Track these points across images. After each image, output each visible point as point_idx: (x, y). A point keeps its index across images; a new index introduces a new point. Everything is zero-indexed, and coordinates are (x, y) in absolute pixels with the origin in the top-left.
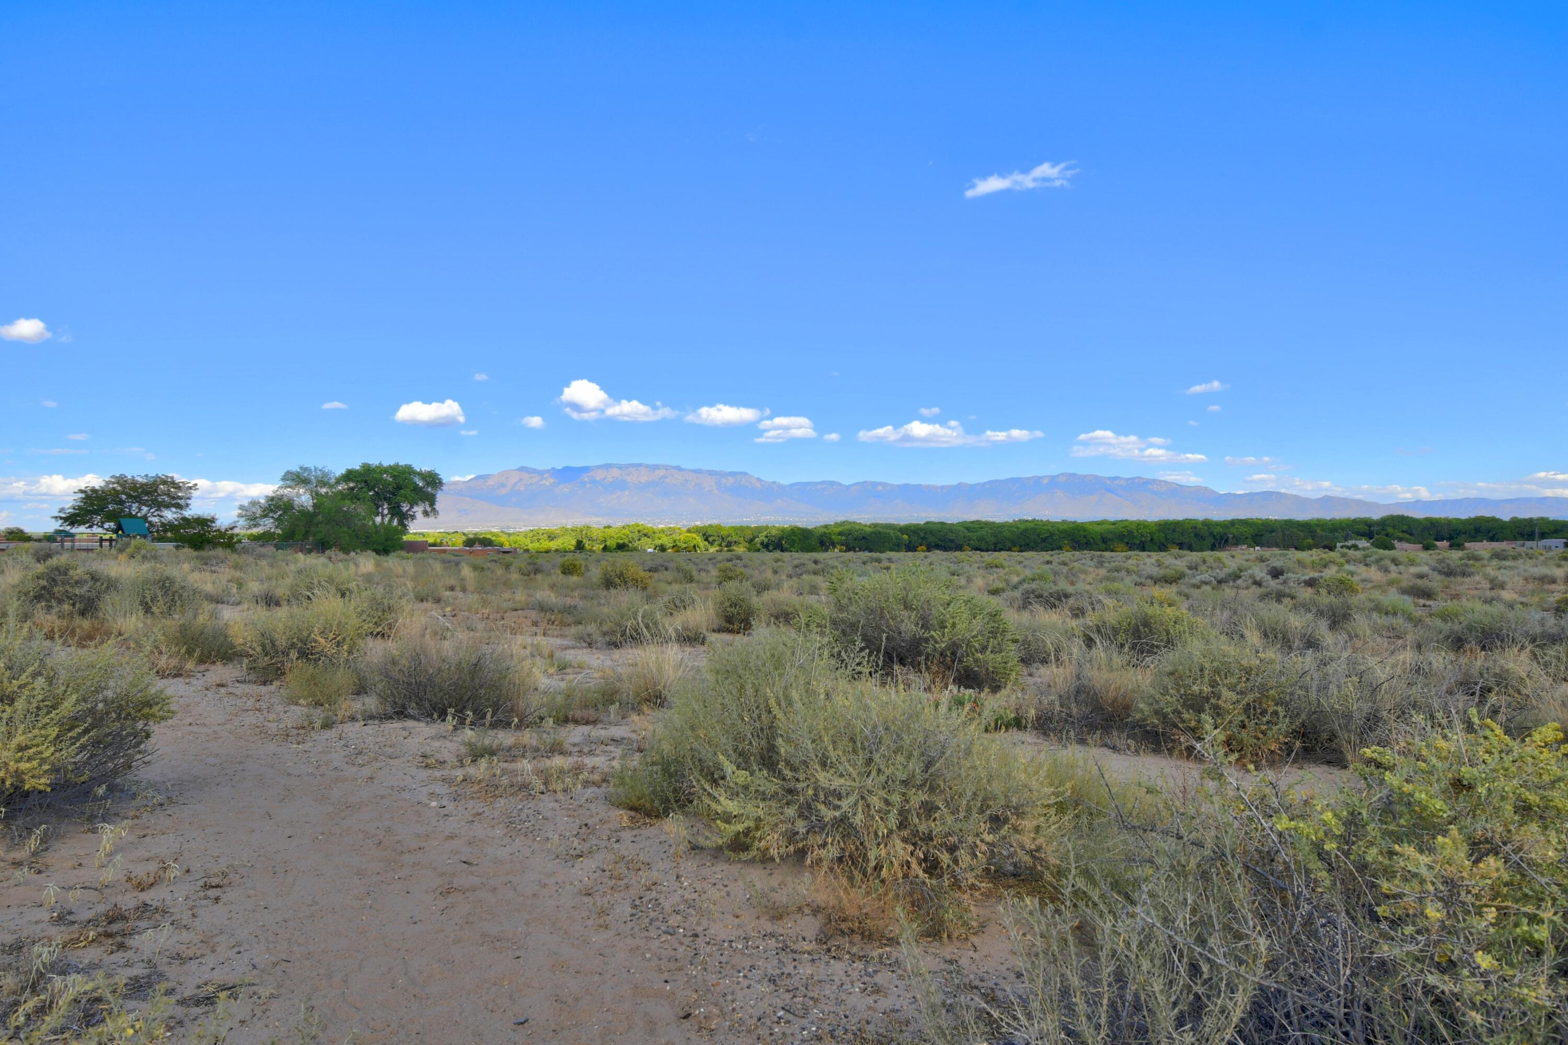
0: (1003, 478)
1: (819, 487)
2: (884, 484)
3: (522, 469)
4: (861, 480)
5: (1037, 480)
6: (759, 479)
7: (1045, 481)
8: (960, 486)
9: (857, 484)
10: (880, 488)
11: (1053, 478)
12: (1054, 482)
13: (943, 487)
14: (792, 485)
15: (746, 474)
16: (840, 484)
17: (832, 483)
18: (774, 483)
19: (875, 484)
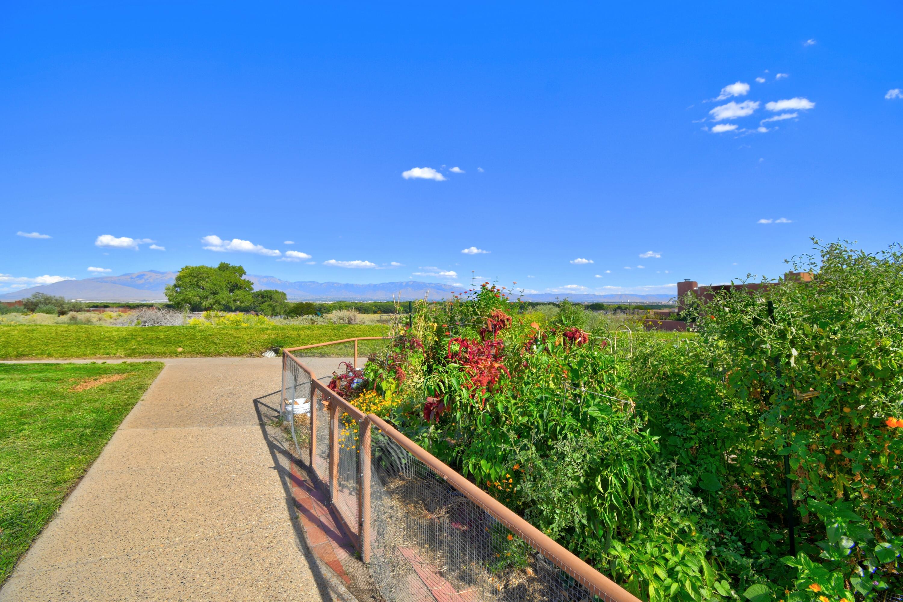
0: (387, 282)
1: (308, 284)
2: (338, 284)
3: (151, 271)
4: (327, 281)
5: (401, 283)
6: (279, 280)
7: (404, 284)
8: (369, 286)
9: (326, 283)
10: (336, 285)
11: (407, 283)
12: (407, 284)
13: (363, 285)
14: (295, 283)
15: (273, 277)
16: (318, 283)
17: (314, 282)
18: (287, 281)
19: (333, 283)
